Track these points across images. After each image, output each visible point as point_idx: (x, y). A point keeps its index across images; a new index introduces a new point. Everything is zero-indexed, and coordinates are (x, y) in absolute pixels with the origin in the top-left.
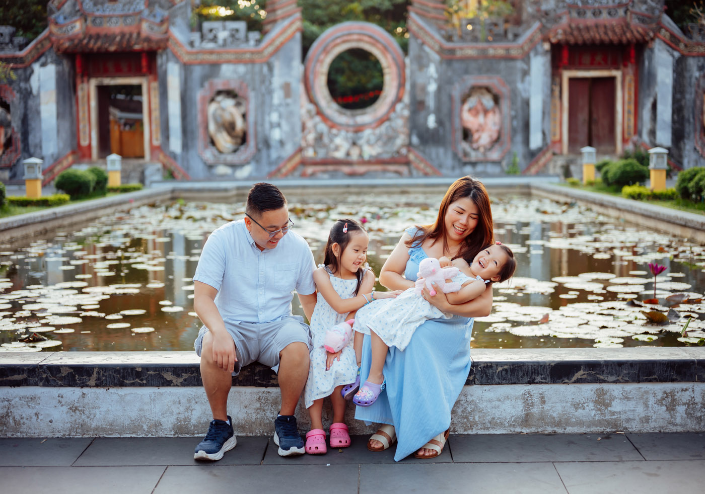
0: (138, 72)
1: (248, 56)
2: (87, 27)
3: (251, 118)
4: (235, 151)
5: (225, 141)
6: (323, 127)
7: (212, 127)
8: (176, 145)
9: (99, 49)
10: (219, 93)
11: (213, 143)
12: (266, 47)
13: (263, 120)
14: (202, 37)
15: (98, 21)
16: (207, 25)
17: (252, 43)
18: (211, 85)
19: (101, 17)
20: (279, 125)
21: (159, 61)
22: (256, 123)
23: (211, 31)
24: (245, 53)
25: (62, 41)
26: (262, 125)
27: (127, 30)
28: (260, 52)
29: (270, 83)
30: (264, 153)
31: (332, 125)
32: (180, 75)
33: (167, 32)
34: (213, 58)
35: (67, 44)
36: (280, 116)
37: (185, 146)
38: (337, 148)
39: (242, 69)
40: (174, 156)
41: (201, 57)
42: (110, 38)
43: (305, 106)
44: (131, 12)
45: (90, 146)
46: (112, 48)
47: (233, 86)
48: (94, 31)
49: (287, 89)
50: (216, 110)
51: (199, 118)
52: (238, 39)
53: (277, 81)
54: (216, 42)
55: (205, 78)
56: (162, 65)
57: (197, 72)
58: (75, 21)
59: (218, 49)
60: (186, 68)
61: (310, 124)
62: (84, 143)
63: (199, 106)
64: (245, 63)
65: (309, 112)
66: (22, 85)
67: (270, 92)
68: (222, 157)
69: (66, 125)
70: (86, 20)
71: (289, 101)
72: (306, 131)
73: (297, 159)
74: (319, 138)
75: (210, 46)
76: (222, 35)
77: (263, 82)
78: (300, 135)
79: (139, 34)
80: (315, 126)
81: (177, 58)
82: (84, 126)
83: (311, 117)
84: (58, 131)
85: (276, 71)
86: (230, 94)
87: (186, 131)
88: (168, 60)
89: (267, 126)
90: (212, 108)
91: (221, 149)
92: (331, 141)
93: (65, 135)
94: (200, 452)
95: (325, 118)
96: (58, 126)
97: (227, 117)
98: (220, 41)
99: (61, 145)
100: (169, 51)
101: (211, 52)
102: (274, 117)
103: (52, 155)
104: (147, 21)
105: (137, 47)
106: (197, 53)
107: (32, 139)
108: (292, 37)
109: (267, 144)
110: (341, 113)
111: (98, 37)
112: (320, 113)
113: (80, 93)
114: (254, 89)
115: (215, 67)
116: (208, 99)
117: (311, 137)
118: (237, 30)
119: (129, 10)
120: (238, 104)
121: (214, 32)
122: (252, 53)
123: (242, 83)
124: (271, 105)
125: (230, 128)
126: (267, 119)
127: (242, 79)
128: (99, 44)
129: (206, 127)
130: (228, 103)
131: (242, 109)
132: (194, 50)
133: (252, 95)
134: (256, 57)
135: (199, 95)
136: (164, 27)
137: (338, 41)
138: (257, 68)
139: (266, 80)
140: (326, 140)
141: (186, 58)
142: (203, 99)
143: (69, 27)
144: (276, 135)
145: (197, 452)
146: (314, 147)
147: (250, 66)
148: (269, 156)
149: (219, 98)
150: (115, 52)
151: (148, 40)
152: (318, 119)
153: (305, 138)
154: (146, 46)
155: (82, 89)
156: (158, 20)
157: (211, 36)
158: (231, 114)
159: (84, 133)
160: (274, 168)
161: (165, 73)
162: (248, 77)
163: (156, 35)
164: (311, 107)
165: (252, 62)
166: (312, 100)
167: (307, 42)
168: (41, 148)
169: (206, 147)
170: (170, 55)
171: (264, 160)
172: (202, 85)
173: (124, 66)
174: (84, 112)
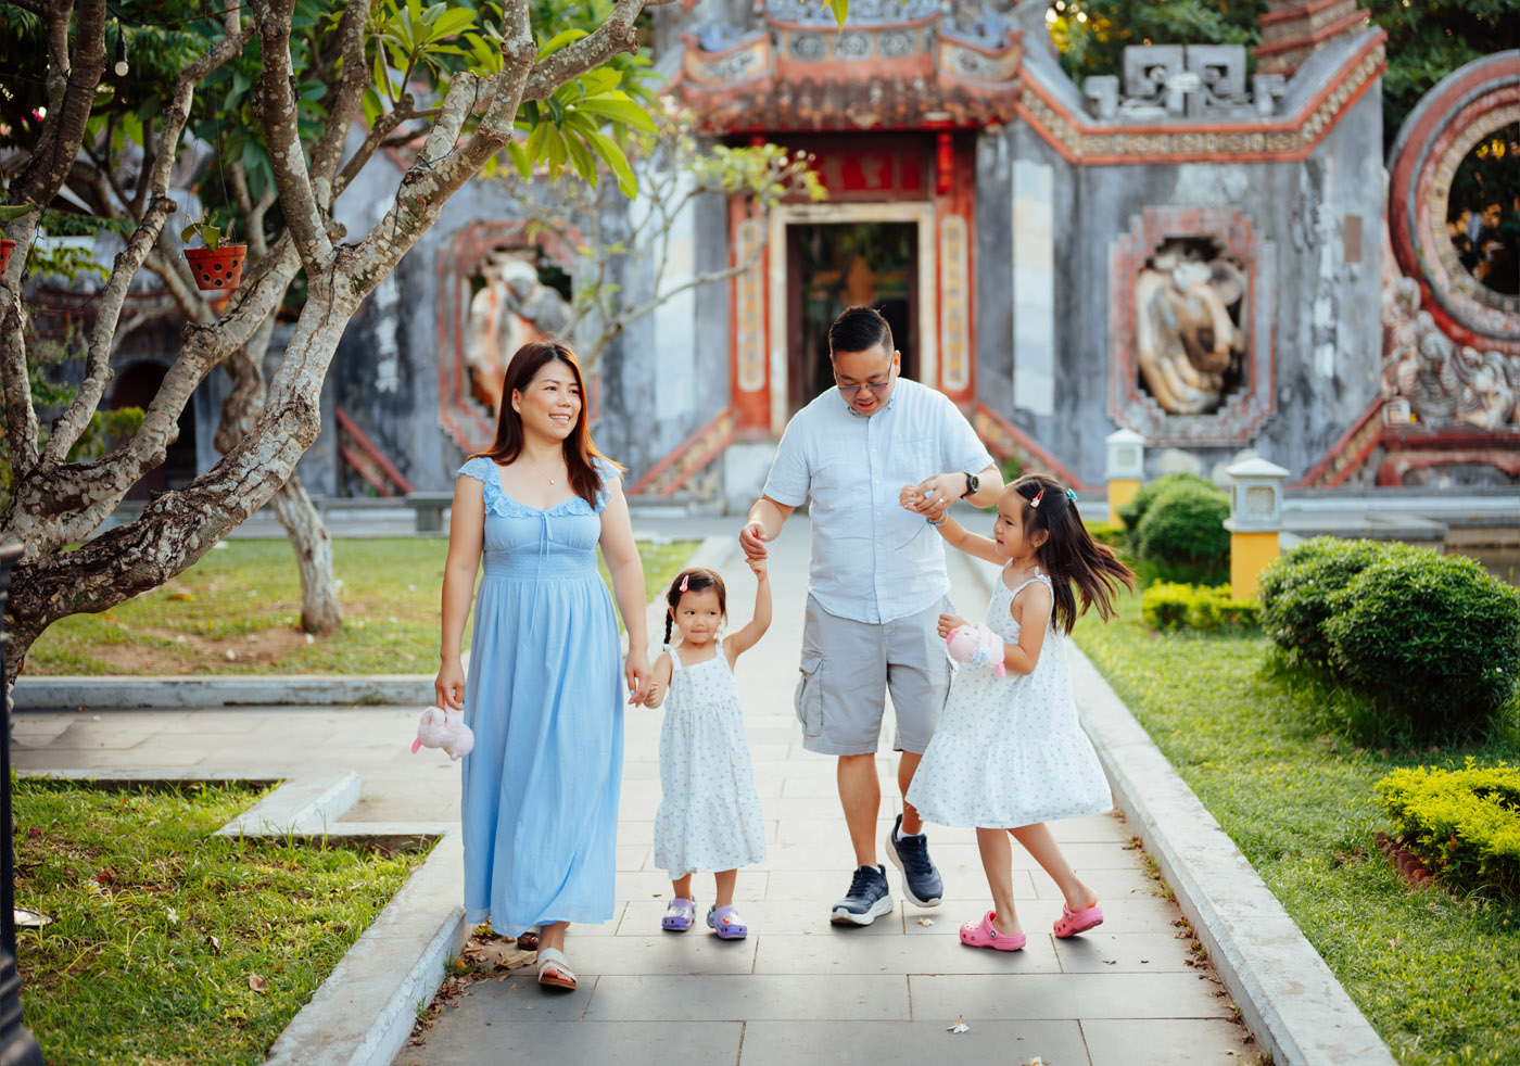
1: (1255, 142)
2: (779, 62)
3: (1262, 316)
4: (1211, 410)
5: (1182, 382)
6: (1437, 342)
7: (1148, 341)
8: (1034, 388)
9: (827, 120)
10: (1169, 244)
12: (1308, 119)
13: (1296, 321)
14: (1122, 90)
15: (809, 43)
16: (1135, 56)
17: (1265, 105)
18: (1150, 224)
19: (818, 33)
20: (1333, 337)
21: (985, 156)
22: (1275, 331)
23: (1148, 70)
24: (1251, 132)
25: (716, 100)
26: (1293, 337)
27: (889, 68)
28: (1287, 132)
29: (1315, 221)
30: (1296, 411)
31: (1464, 335)
32: (1056, 195)
33: (1017, 74)
34: (1160, 146)
35: (736, 109)
36: (1335, 314)
37: (1068, 394)
38: (1480, 402)
39: (1236, 178)
40: (1030, 422)
41: (1120, 144)
42: (853, 91)
43: (1388, 284)
44: (903, 20)
45: (766, 392)
46: (866, 121)
47: (1212, 225)
48: (797, 71)
49: (1352, 230)
50: (1161, 291)
51: (1114, 314)
52: (1224, 96)
53: (1330, 214)
54: (1163, 105)
55: (1132, 205)
56: (992, 170)
57: (1111, 187)
58: (752, 45)
59: (1167, 123)
60: (1077, 173)
61: (1404, 333)
62: (750, 384)
63: (1114, 283)
64: (1247, 161)
65: (1400, 298)
66: (609, 221)
67: (1313, 245)
68: (1177, 425)
69: (719, 331)
70: (774, 42)
71: (1356, 268)
72: (1395, 354)
73: (1371, 433)
74: (1430, 373)
75: (1147, 113)
76: (1181, 83)
77: (1297, 214)
78: (1379, 363)
79: (931, 77)
80: (1420, 340)
81: (1045, 145)
82: (751, 338)
83: (1410, 314)
84: (697, 352)
85: (1329, 186)
87: (1067, 351)
88: (1013, 154)
89: (1305, 337)
90: (1149, 285)
91: (1173, 404)
92: (1464, 381)
93: (714, 362)
95: (1445, 318)
96: (697, 337)
97: (1195, 314)
98: (1175, 102)
99: (704, 391)
100: (1019, 127)
101: (1152, 132)
102: (1322, 314)
103: (681, 418)
104: (956, 44)
105: (935, 117)
106: (1110, 134)
107: (631, 375)
108: (1362, 90)
109: (1303, 386)
110: (1488, 304)
111: (818, 92)
112: (1432, 302)
113: (741, 246)
114: (1271, 236)
115: (1161, 170)
116: (1141, 263)
117: (1407, 370)
118: (1223, 70)
119: (898, 12)
120: (1219, 277)
121: (1154, 75)
122: (1266, 132)
123: (1238, 217)
124: (1317, 279)
125: (1197, 345)
126: (1306, 318)
127: (1238, 206)
128: (829, 106)
129: (1133, 344)
130: (1194, 274)
132: (1103, 125)
133: (1265, 251)
134: (1279, 144)
135: (1115, 250)
136: (1010, 61)
137: (1491, 100)
138: (1281, 175)
139: (1302, 211)
140: (1449, 378)
141: (1077, 148)
142: (1127, 261)
143: (736, 63)
144: (1325, 363)
146: (1412, 398)
147: (1260, 171)
148: (1308, 420)
149: (1166, 261)
150: (875, 133)
151: (961, 96)
152: (1426, 319)
153: (1390, 373)
154: (960, 114)
155: (748, 235)
156: (991, 41)
157: (1148, 86)
158: (1204, 304)
159: (751, 357)
160: (1319, 457)
161: (1008, 186)
162: (1256, 200)
163: (984, 83)
164: (1410, 285)
165: (1269, 159)
166: (1408, 264)
167: (1398, 105)
168: (653, 398)
169: (1133, 397)
170: (1023, 139)
171: (1296, 436)
172: (1124, 225)
173: (871, 171)
174: (751, 299)
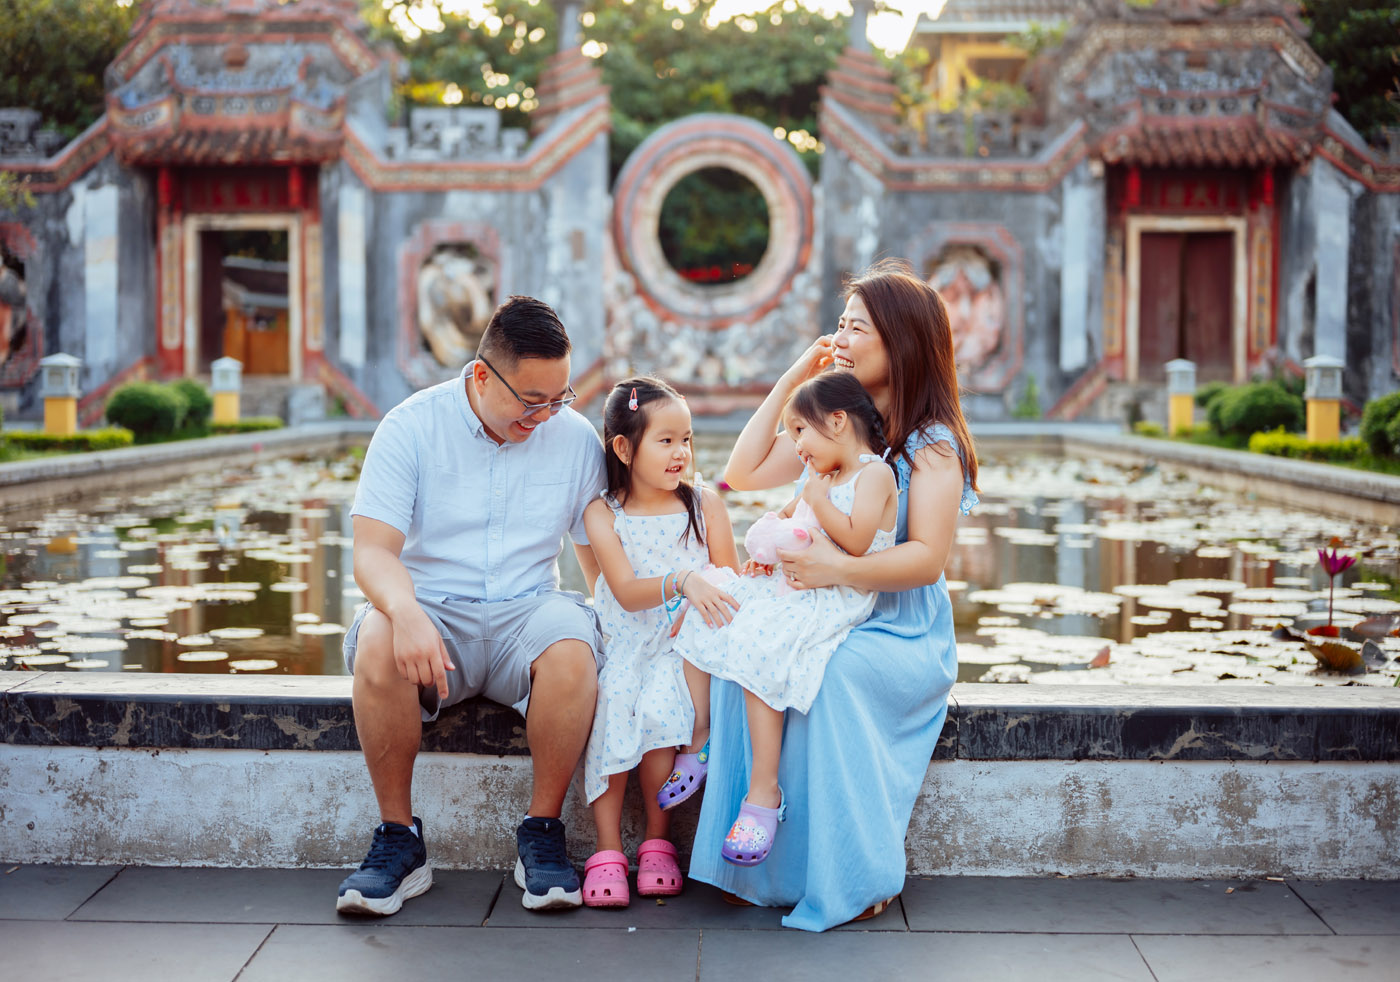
0: (282, 205)
1: (500, 177)
2: (182, 115)
5: (451, 342)
6: (647, 319)
7: (426, 315)
8: (353, 348)
9: (206, 157)
10: (442, 248)
11: (427, 346)
12: (539, 160)
14: (411, 139)
15: (204, 104)
16: (420, 116)
17: (509, 151)
18: (427, 232)
19: (211, 97)
21: (326, 183)
23: (428, 126)
24: (494, 170)
25: (131, 142)
27: (262, 122)
28: (525, 170)
29: (544, 230)
31: (667, 315)
32: (366, 212)
33: (340, 127)
34: (432, 179)
35: (142, 148)
36: (563, 296)
37: (373, 352)
38: (675, 362)
39: (487, 202)
40: (349, 371)
41: (407, 177)
42: (227, 137)
43: (612, 277)
44: (270, 88)
45: (181, 350)
46: (232, 157)
47: (470, 234)
48: (196, 122)
49: (578, 244)
50: (434, 282)
52: (482, 144)
53: (558, 227)
54: (438, 148)
55: (414, 219)
56: (329, 192)
57: (400, 206)
58: (159, 103)
59: (441, 163)
60: (378, 198)
61: (621, 313)
62: (170, 342)
63: (400, 272)
64: (495, 189)
65: (620, 289)
66: (51, 225)
67: (543, 248)
69: (136, 305)
70: (180, 101)
71: (582, 266)
72: (614, 326)
73: (595, 382)
74: (640, 341)
75: (426, 155)
76: (451, 135)
77: (529, 227)
78: (600, 332)
79: (285, 131)
80: (632, 317)
81: (359, 179)
82: (172, 309)
83: (625, 298)
84: (120, 319)
85: (557, 207)
86: (463, 249)
87: (374, 322)
88: (341, 182)
90: (427, 278)
91: (444, 358)
92: (664, 346)
93: (133, 324)
94: (348, 892)
95: (652, 302)
96: (120, 308)
97: (457, 296)
98: (447, 147)
99: (125, 345)
100: (343, 164)
101: (428, 168)
102: (551, 297)
103: (106, 366)
104: (302, 105)
105: (281, 156)
106: (400, 169)
107: (66, 332)
108: (588, 143)
110: (684, 292)
111: (204, 134)
112: (641, 290)
113: (165, 245)
114: (511, 241)
115: (434, 197)
116: (420, 259)
117: (623, 338)
118: (480, 127)
119: (266, 83)
120: (479, 271)
121: (434, 129)
122: (510, 171)
123: (488, 228)
124: (545, 274)
125: (461, 316)
127: (488, 222)
128: (206, 147)
129: (415, 315)
130: (459, 269)
131: (487, 281)
132: (395, 163)
133: (506, 253)
134: (517, 179)
135: (402, 251)
136: (336, 118)
137: (681, 151)
138: (518, 200)
139: (535, 225)
140: (653, 344)
141: (377, 179)
142: (411, 259)
143: (148, 115)
145: (342, 894)
146: (629, 358)
147: (503, 198)
149: (443, 258)
150: (238, 167)
151: (303, 142)
152: (638, 303)
153: (610, 340)
154: (298, 154)
155: (171, 236)
156: (324, 103)
157: (427, 136)
158: (466, 291)
159: (172, 323)
161: (335, 209)
162: (501, 218)
163: (320, 133)
164: (626, 279)
165: (509, 189)
166: (626, 265)
167: (619, 153)
168: (83, 350)
169: (413, 354)
170: (346, 173)
172: (408, 232)
173: (254, 193)
174: (172, 281)
